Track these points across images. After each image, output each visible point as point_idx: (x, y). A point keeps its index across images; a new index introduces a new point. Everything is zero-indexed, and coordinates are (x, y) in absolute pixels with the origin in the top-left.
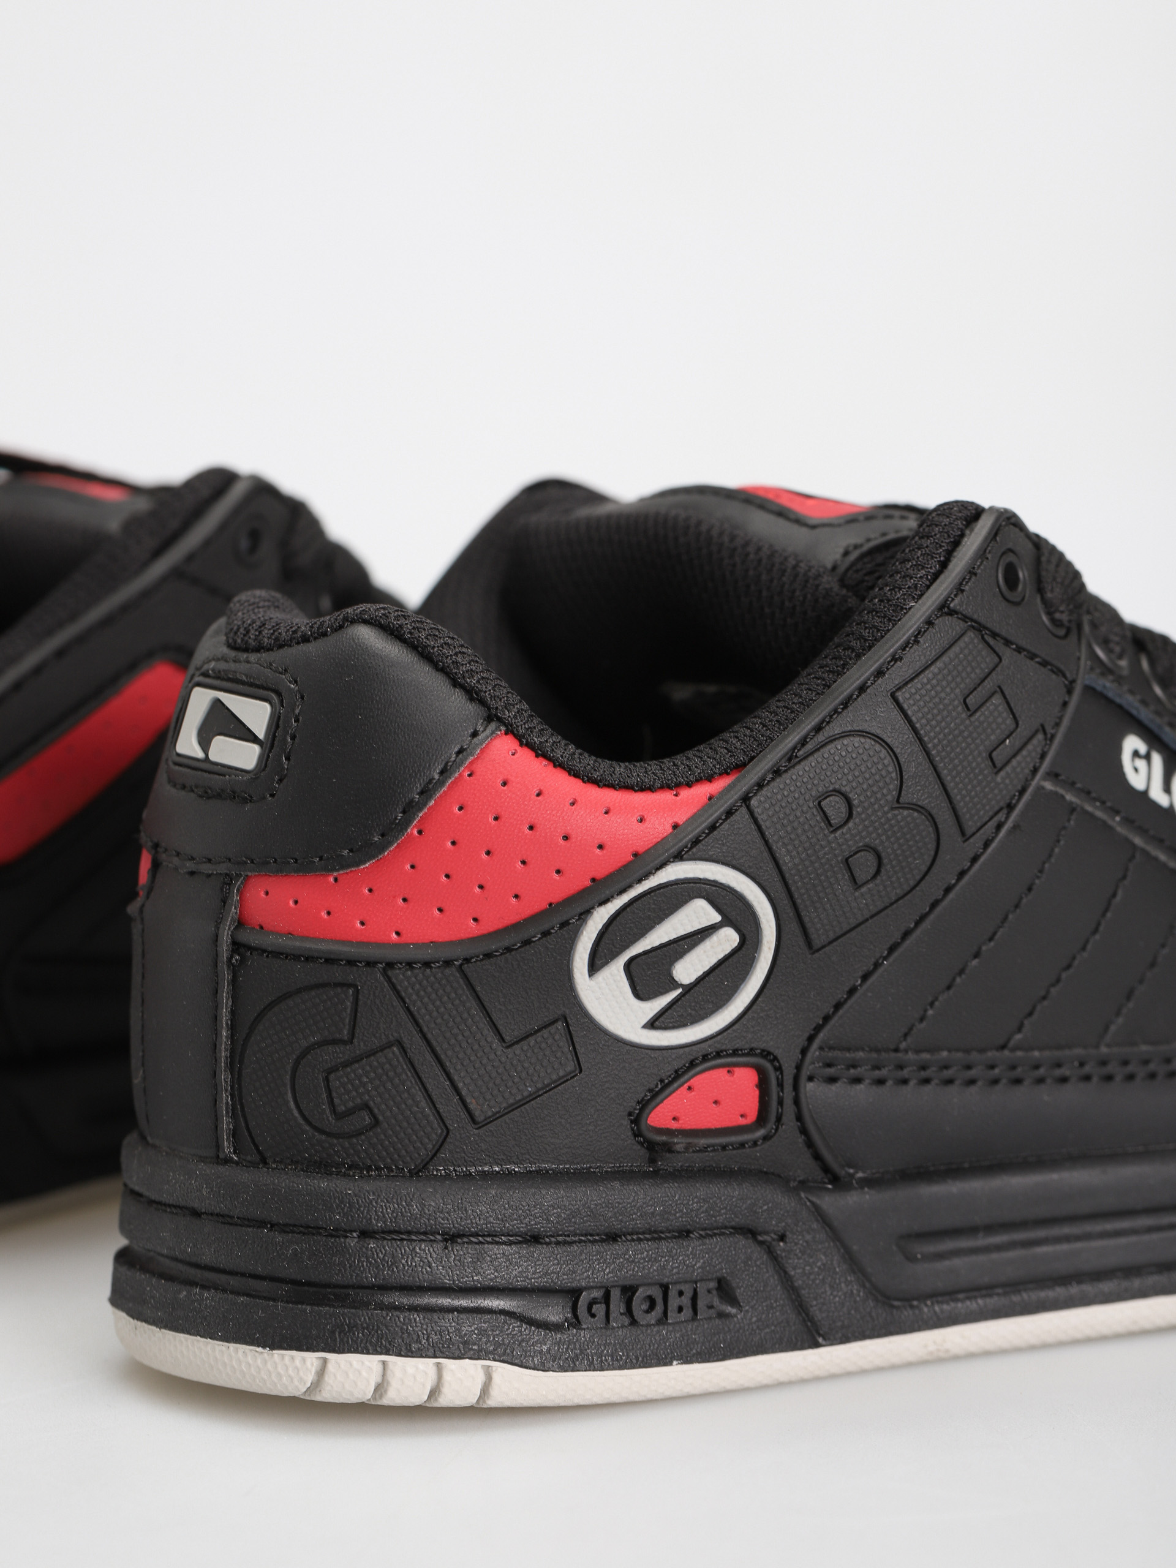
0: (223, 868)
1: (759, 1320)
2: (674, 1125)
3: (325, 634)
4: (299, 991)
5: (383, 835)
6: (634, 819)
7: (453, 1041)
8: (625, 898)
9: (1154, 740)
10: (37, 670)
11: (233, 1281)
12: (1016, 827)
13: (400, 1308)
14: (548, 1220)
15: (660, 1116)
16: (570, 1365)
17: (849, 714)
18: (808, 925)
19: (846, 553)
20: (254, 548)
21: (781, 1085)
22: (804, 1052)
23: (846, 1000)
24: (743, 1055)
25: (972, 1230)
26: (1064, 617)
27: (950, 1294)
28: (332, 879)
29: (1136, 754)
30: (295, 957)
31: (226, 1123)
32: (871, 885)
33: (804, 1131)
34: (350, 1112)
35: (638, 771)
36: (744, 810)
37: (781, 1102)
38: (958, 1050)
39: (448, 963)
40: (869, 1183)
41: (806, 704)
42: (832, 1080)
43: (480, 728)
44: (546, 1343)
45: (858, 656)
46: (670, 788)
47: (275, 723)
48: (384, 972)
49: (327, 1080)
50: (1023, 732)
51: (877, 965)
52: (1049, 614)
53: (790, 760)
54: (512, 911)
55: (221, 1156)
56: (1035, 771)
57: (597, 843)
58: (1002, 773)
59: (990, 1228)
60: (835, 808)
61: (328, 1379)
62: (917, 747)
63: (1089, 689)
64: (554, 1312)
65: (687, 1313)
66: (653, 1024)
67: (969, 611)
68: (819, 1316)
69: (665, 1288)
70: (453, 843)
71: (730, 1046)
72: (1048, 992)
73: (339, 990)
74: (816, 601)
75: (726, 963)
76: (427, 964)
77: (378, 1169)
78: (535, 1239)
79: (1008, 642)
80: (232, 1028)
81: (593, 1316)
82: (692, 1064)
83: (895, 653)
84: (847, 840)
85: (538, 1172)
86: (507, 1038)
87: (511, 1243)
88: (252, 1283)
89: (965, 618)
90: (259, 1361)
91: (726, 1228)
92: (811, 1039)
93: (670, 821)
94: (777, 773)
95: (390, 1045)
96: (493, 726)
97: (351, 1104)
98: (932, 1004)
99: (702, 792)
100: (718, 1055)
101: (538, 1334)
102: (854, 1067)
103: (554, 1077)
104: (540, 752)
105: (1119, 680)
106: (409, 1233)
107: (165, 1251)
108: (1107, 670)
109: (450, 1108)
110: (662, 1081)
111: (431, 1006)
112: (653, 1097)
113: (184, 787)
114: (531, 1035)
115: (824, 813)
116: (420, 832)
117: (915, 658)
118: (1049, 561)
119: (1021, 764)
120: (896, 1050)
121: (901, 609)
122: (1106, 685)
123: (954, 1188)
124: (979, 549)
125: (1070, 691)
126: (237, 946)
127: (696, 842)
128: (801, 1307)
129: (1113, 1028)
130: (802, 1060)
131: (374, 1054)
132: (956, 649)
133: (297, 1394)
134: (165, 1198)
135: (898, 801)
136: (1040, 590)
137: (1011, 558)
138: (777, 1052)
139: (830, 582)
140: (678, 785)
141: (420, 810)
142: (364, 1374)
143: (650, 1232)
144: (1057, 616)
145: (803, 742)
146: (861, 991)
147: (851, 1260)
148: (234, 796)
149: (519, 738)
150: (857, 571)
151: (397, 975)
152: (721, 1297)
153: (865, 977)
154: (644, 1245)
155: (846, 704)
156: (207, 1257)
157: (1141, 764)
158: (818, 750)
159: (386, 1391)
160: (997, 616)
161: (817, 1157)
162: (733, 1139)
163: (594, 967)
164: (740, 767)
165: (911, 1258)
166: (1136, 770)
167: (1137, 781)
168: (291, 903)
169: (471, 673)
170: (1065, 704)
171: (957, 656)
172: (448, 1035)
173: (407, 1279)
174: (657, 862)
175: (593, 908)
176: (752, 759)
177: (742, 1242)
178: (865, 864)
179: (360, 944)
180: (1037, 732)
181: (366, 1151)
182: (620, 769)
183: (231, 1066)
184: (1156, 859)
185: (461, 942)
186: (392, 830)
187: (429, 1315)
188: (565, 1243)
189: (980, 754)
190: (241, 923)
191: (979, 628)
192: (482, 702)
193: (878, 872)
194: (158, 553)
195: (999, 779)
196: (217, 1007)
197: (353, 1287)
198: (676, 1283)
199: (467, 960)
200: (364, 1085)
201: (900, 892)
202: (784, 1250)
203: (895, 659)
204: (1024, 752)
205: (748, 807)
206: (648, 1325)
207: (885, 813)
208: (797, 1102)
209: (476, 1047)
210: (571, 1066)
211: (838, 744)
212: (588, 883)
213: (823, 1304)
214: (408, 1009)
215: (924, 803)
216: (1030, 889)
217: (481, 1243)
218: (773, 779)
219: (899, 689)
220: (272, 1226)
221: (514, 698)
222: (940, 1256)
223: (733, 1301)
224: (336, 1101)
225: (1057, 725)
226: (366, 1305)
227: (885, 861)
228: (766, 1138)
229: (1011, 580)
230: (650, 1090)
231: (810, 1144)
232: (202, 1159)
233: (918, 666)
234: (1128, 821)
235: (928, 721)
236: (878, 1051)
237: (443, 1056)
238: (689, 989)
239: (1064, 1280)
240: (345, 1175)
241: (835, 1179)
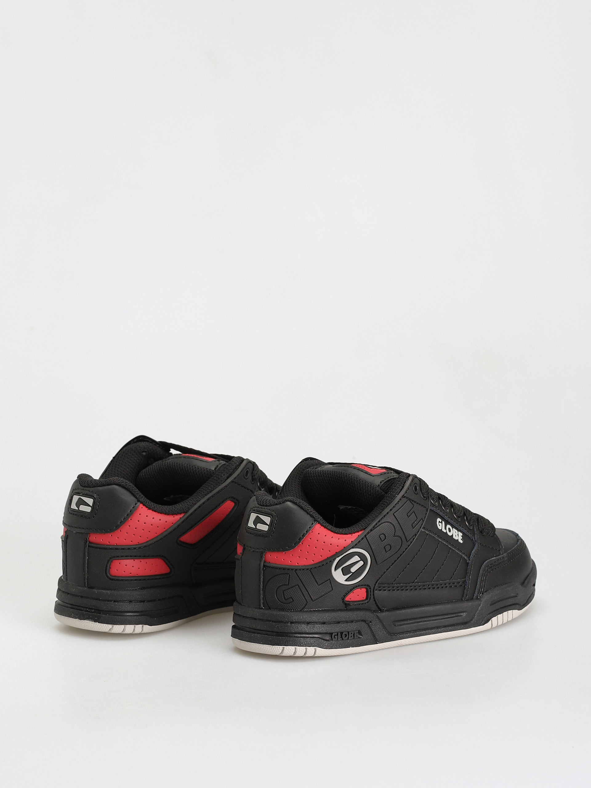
0: (261, 550)
1: (366, 638)
2: (350, 600)
3: (281, 503)
4: (278, 575)
5: (295, 544)
6: (344, 540)
7: (308, 585)
8: (342, 556)
9: (443, 519)
10: (204, 503)
11: (264, 632)
12: (417, 539)
13: (299, 637)
14: (327, 619)
15: (347, 599)
16: (332, 648)
17: (385, 518)
18: (377, 560)
19: (381, 482)
20: (246, 475)
21: (371, 592)
22: (375, 585)
23: (383, 574)
24: (364, 586)
25: (407, 620)
26: (426, 496)
27: (403, 633)
28: (284, 553)
29: (439, 522)
30: (277, 568)
31: (262, 601)
32: (389, 552)
33: (375, 600)
34: (288, 599)
35: (344, 530)
36: (365, 538)
37: (370, 595)
38: (404, 584)
39: (307, 569)
40: (386, 611)
41: (377, 516)
42: (380, 590)
43: (313, 523)
44: (327, 643)
45: (387, 507)
46: (351, 534)
47: (272, 522)
48: (295, 571)
49: (283, 592)
50: (418, 520)
51: (389, 567)
52: (423, 495)
53: (374, 528)
54: (321, 559)
55: (260, 607)
56: (421, 527)
57: (330, 543)
58: (414, 528)
59: (410, 619)
60: (382, 537)
61: (285, 651)
62: (398, 524)
63: (430, 509)
64: (328, 638)
65: (353, 637)
66: (346, 580)
67: (408, 497)
68: (377, 637)
69: (348, 633)
70: (309, 546)
71: (361, 584)
72: (422, 571)
73: (286, 575)
74: (376, 493)
75: (361, 568)
76: (303, 570)
77: (293, 610)
78: (324, 623)
79: (415, 502)
80: (263, 582)
81: (335, 638)
82: (354, 588)
83: (394, 506)
84: (385, 543)
85: (324, 610)
86: (319, 584)
87: (320, 624)
88: (268, 633)
89: (407, 498)
90: (270, 648)
91: (360, 620)
92: (376, 582)
93: (351, 541)
94: (371, 530)
95: (296, 585)
96: (316, 522)
97: (288, 597)
98: (400, 575)
99: (357, 534)
100: (359, 586)
101: (325, 642)
102: (384, 587)
103: (328, 591)
104: (325, 527)
105: (436, 507)
106: (300, 622)
107: (248, 627)
108: (434, 505)
109: (308, 598)
110: (348, 591)
111: (304, 578)
112: (346, 595)
113: (251, 533)
114: (323, 583)
115: (380, 538)
116: (302, 544)
117: (398, 507)
118: (422, 484)
119: (418, 527)
120: (393, 584)
121: (394, 497)
122: (434, 509)
123: (404, 611)
124: (410, 484)
125: (427, 511)
126: (264, 566)
127: (356, 545)
128: (374, 636)
129: (435, 578)
130: (375, 587)
131: (293, 587)
132: (405, 504)
133: (277, 654)
134: (248, 616)
135: (394, 535)
136: (421, 491)
137: (416, 485)
138: (370, 585)
139: (378, 489)
140: (352, 533)
141: (302, 539)
142: (292, 650)
143: (346, 621)
144: (424, 495)
145: (376, 524)
146: (386, 572)
147: (384, 626)
148: (263, 536)
149: (321, 524)
150: (383, 486)
151: (297, 572)
152: (359, 634)
153: (387, 570)
154: (345, 624)
155: (384, 516)
156: (258, 628)
157: (440, 524)
158: (379, 525)
159: (296, 653)
160: (413, 497)
161: (377, 606)
162: (361, 602)
163: (335, 570)
164: (364, 529)
165: (395, 626)
166: (440, 525)
167: (440, 528)
168: (276, 557)
169: (311, 511)
170: (426, 513)
171: (406, 506)
172: (307, 583)
173: (300, 632)
174: (349, 549)
175: (336, 558)
176: (366, 528)
177: (363, 623)
178: (388, 548)
179: (290, 566)
180: (421, 520)
181: (291, 606)
182: (341, 530)
183: (263, 590)
184: (443, 543)
185: (310, 565)
186: (296, 543)
187: (304, 638)
188: (330, 624)
189: (410, 525)
190: (265, 561)
191: (410, 500)
192: (313, 517)
193: (390, 549)
194: (228, 478)
195: (414, 530)
196: (260, 578)
197: (289, 633)
198: (351, 631)
199: (311, 569)
200: (291, 593)
201: (394, 553)
202: (371, 624)
203: (394, 507)
204: (418, 524)
205: (366, 537)
206: (345, 640)
207: (392, 538)
208: (373, 595)
209: (313, 585)
210: (331, 589)
211: (383, 524)
212: (335, 553)
213: (378, 635)
214: (300, 578)
215: (399, 535)
216: (419, 551)
217: (314, 624)
218: (370, 532)
219: (395, 513)
220: (272, 621)
221: (319, 516)
222: (401, 625)
223: (361, 635)
224: (285, 597)
225: (425, 518)
226: (292, 637)
227: (392, 547)
228: (367, 602)
229: (416, 489)
230: (346, 593)
231: (376, 603)
232: (256, 608)
233: (398, 508)
234: (438, 536)
235: (400, 519)
236: (389, 584)
237: (306, 588)
238: (353, 573)
239: (425, 629)
240: (287, 611)
241: (380, 610)
